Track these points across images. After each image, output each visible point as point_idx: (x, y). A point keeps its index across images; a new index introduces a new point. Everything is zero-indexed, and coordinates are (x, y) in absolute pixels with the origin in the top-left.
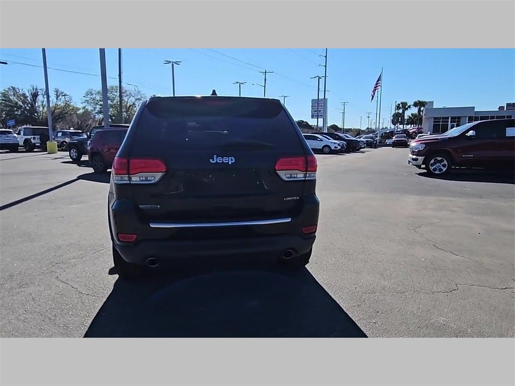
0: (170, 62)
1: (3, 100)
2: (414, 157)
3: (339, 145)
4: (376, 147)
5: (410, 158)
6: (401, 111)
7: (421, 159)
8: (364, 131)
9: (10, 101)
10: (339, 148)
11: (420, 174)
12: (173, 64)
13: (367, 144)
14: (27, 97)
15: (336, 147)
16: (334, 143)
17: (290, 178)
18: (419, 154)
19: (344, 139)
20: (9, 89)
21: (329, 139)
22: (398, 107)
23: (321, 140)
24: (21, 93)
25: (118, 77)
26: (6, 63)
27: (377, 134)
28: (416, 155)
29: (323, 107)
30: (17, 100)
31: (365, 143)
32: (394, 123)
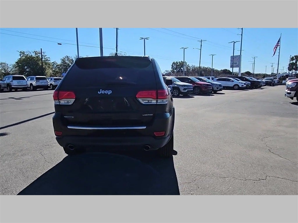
0: (143, 38)
1: (62, 63)
2: (289, 91)
3: (245, 84)
4: (274, 86)
5: (286, 92)
6: (294, 61)
7: (293, 93)
8: (269, 75)
9: (66, 63)
10: (245, 86)
11: (293, 103)
12: (145, 39)
13: (265, 83)
14: (74, 61)
15: (242, 86)
16: (241, 83)
17: (148, 103)
18: (292, 89)
19: (249, 80)
20: (65, 57)
21: (238, 81)
22: (292, 59)
23: (233, 81)
24: (71, 59)
25: (116, 48)
26: (61, 44)
27: (277, 77)
28: (290, 90)
29: (238, 61)
30: (69, 63)
31: (264, 83)
32: (290, 69)
